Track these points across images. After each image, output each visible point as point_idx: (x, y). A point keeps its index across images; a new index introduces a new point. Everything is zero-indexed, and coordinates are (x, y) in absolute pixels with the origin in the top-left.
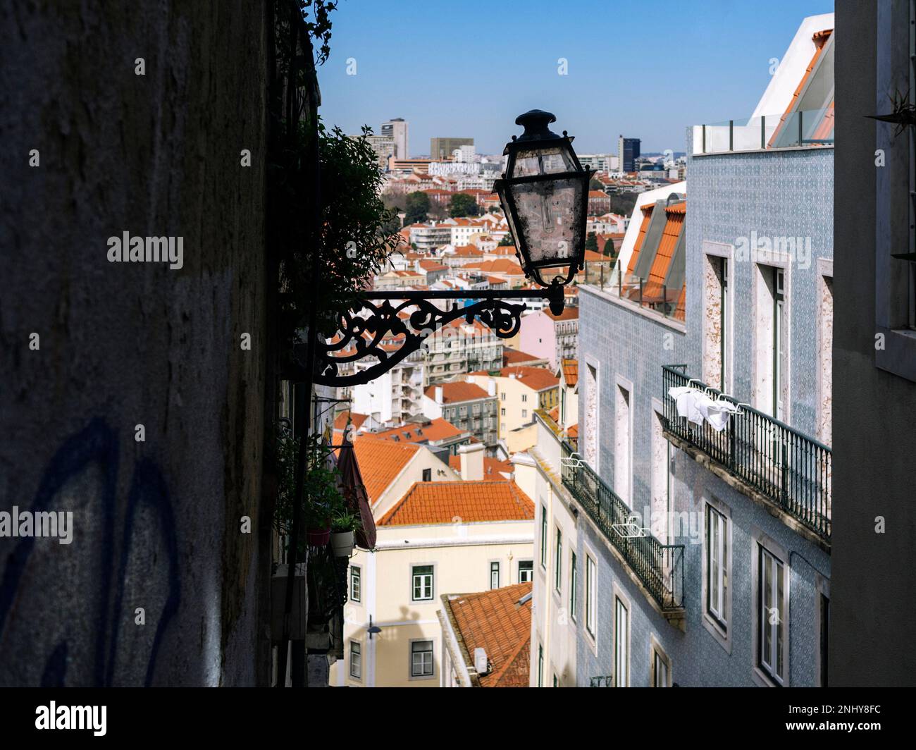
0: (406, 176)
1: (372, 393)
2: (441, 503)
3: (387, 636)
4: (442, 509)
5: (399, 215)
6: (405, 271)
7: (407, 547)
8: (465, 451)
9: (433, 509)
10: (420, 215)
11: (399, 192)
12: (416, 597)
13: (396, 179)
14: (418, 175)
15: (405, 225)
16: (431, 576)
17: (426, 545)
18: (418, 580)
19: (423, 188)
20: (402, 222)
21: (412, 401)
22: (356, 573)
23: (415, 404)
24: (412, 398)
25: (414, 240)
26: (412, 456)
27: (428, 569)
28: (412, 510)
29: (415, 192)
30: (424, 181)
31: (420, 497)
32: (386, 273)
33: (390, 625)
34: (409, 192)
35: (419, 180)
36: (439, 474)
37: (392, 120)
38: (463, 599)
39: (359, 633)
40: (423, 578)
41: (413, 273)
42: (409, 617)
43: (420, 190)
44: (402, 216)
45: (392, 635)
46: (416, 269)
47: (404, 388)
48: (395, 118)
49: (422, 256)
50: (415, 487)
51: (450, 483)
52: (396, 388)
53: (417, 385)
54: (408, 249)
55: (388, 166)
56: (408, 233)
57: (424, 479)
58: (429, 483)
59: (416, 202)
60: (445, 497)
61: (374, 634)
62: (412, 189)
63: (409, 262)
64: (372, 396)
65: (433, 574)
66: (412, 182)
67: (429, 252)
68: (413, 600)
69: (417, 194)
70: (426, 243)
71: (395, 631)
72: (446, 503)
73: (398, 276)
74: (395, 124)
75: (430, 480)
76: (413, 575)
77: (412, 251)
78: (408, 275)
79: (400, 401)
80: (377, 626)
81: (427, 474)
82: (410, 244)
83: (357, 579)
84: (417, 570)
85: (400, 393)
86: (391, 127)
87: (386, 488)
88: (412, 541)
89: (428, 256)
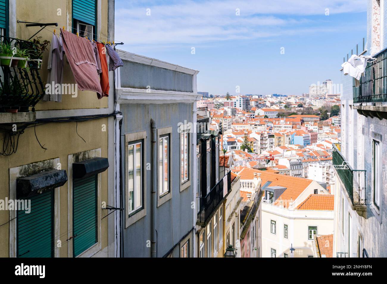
0: (331, 100)
1: (315, 175)
2: (321, 203)
3: (299, 253)
4: (321, 205)
5: (328, 113)
6: (329, 133)
7: (306, 218)
8: (332, 184)
9: (318, 205)
10: (336, 113)
11: (328, 106)
12: (310, 238)
13: (328, 101)
14: (336, 99)
15: (330, 117)
16: (316, 230)
17: (314, 218)
18: (311, 231)
19: (337, 104)
20: (329, 116)
21: (330, 178)
22: (286, 227)
23: (331, 179)
24: (330, 177)
25: (333, 122)
26: (310, 184)
27: (315, 228)
28: (309, 205)
29: (334, 105)
30: (338, 101)
31: (313, 200)
32: (322, 133)
33: (299, 249)
34: (332, 105)
35: (336, 101)
36: (321, 192)
37: (326, 80)
38: (323, 237)
39: (287, 251)
40: (313, 231)
41: (332, 133)
42: (308, 246)
43: (336, 105)
44: (329, 114)
45: (301, 253)
46: (333, 132)
47: (327, 173)
48: (328, 80)
49: (336, 127)
50: (311, 196)
51: (325, 195)
52: (324, 173)
53: (332, 172)
54: (331, 125)
55: (325, 97)
56: (331, 120)
57: (315, 193)
58: (317, 195)
59: (335, 109)
60: (323, 200)
61: (293, 251)
62: (333, 104)
63: (331, 129)
64: (315, 176)
65: (317, 230)
66: (334, 102)
67: (339, 126)
68: (309, 239)
69: (335, 106)
70: (338, 123)
71: (302, 251)
72: (323, 203)
73: (327, 134)
74: (328, 82)
75: (317, 194)
76: (309, 230)
77: (332, 126)
78: (330, 134)
79: (326, 178)
80: (294, 248)
81: (316, 191)
82: (332, 123)
83: (286, 229)
84: (311, 228)
85: (325, 175)
86: (326, 83)
87: (298, 196)
88: (308, 217)
89: (338, 127)
